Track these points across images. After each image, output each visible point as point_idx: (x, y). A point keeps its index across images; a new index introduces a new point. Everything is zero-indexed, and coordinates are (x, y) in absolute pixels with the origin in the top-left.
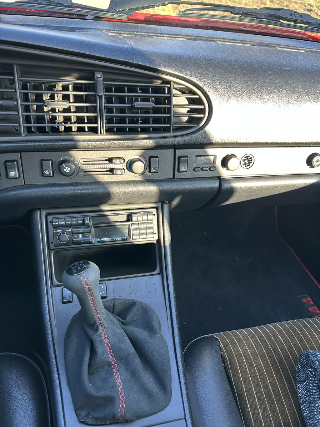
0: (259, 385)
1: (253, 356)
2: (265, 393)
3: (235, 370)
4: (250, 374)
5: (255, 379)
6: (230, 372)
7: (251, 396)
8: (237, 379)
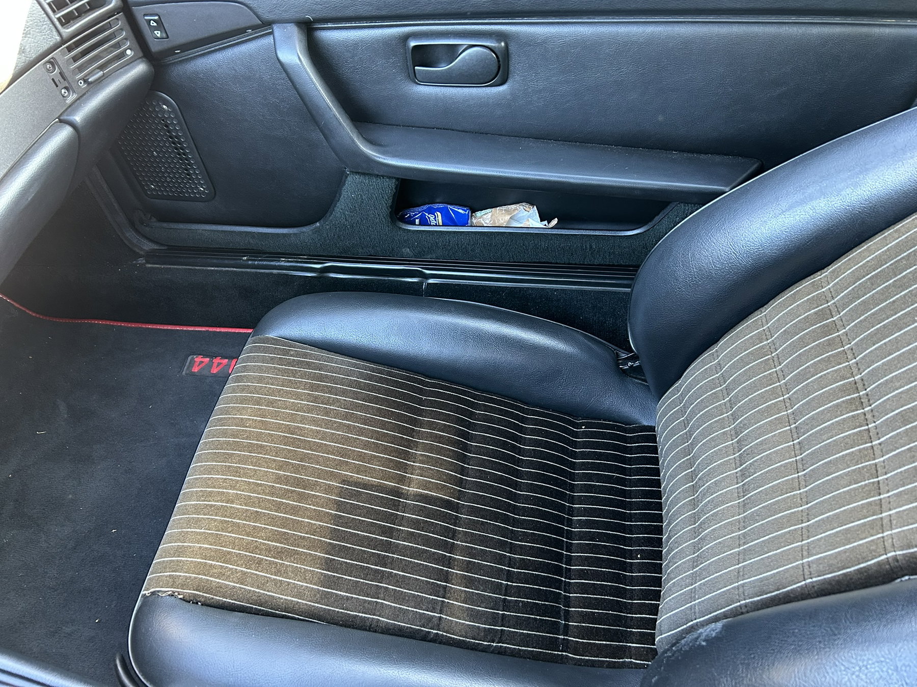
0: (260, 562)
1: (215, 544)
2: (274, 558)
3: (219, 589)
4: (238, 566)
5: (249, 563)
6: (216, 599)
7: (267, 583)
8: (232, 593)
